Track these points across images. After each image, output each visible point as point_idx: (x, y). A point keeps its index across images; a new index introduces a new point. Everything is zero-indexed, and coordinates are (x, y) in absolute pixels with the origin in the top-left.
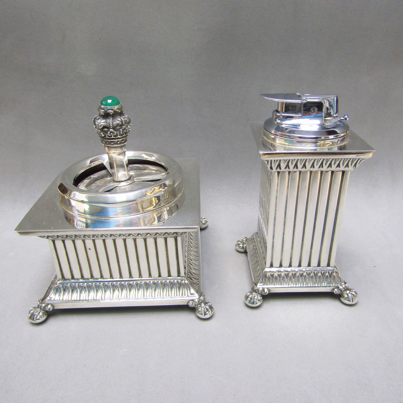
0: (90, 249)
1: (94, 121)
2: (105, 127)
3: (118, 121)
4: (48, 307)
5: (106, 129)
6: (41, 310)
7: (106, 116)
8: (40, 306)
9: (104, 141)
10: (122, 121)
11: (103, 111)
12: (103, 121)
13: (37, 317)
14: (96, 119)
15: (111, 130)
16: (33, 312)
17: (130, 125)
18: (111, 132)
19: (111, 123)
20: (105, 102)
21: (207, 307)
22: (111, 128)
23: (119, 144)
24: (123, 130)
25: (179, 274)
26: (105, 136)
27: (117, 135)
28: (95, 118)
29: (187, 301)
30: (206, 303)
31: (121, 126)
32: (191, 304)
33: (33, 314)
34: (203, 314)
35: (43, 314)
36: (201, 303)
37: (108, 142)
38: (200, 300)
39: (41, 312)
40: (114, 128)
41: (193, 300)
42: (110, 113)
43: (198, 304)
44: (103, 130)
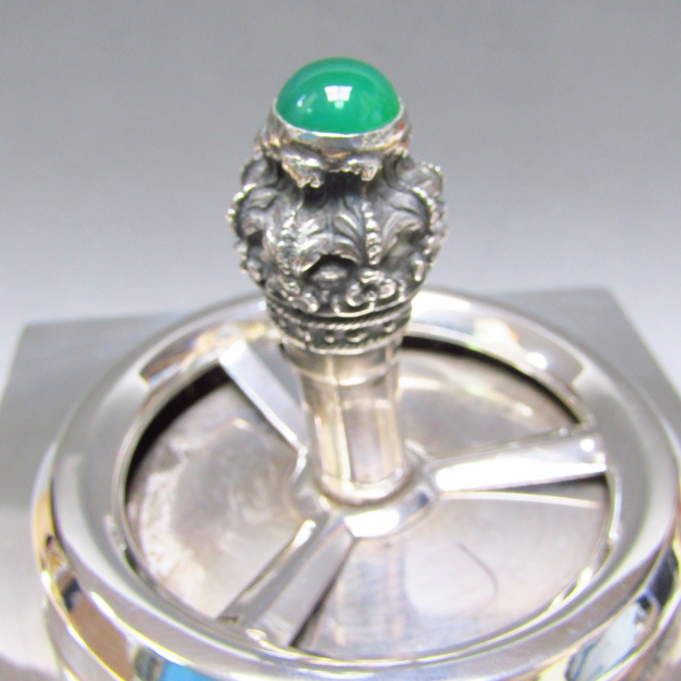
1: (237, 218)
2: (328, 260)
5: (330, 274)
7: (334, 191)
9: (305, 329)
11: (313, 162)
14: (247, 205)
18: (368, 288)
19: (372, 236)
22: (374, 268)
28: (241, 203)
31: (418, 238)
37: (330, 333)
42: (360, 176)
44: (316, 277)
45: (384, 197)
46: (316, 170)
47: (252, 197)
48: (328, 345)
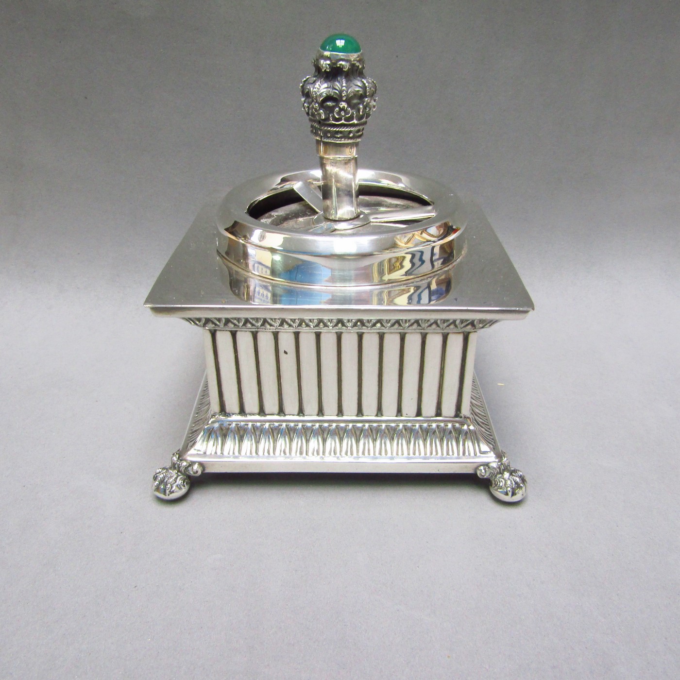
0: (286, 352)
1: (302, 87)
2: (329, 98)
3: (357, 85)
4: (193, 468)
5: (329, 104)
6: (179, 474)
7: (333, 74)
8: (176, 466)
9: (321, 130)
10: (364, 87)
11: (328, 62)
12: (325, 85)
13: (172, 487)
14: (307, 82)
15: (343, 105)
16: (164, 477)
17: (375, 101)
18: (341, 110)
19: (344, 88)
20: (332, 45)
21: (518, 479)
22: (344, 101)
23: (351, 138)
24: (365, 108)
25: (458, 412)
26: (327, 119)
27: (351, 118)
28: (305, 81)
29: (475, 465)
30: (512, 473)
31: (362, 97)
32: (482, 472)
33: (164, 480)
34: (510, 494)
35: (184, 482)
36: (504, 470)
37: (329, 132)
38: (502, 464)
39: (179, 478)
40: (348, 101)
41: (487, 465)
42: (342, 68)
43: (498, 473)
44: (325, 104)
45: (351, 81)
46: (329, 65)
47: (309, 80)
48: (328, 138)
